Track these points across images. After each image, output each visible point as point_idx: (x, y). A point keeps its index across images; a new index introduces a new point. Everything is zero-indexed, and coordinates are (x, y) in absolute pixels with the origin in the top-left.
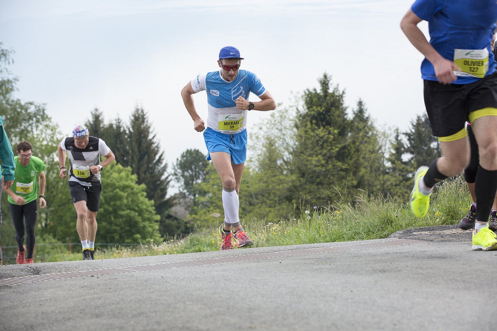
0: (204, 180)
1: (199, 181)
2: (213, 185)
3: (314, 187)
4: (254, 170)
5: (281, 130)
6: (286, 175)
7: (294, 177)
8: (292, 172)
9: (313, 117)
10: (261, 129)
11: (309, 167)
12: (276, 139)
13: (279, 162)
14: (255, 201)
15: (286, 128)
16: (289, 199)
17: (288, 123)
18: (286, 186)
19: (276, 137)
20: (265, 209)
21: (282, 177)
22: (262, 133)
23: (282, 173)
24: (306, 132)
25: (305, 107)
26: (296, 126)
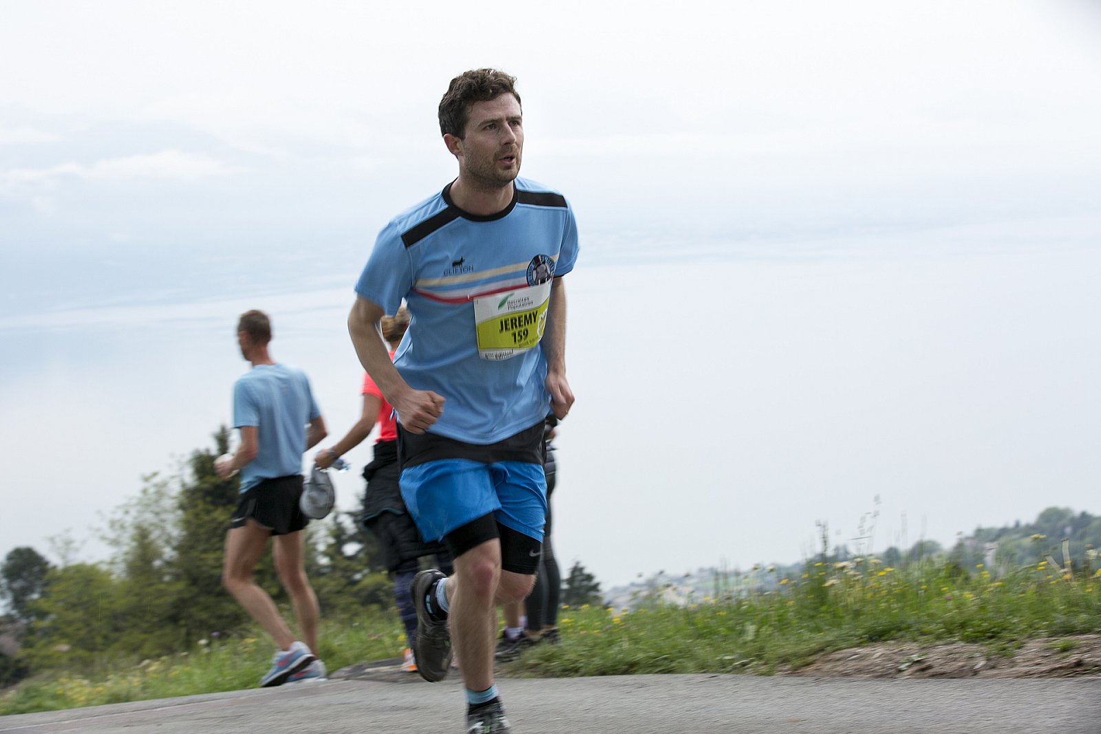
0: (44, 595)
1: (35, 596)
2: (57, 602)
3: (211, 600)
4: (119, 577)
5: (157, 514)
6: (168, 583)
7: (180, 586)
8: (177, 578)
9: (207, 493)
10: (127, 512)
11: (204, 569)
12: (152, 528)
13: (157, 563)
14: (122, 624)
15: (166, 511)
16: (174, 619)
17: (168, 503)
18: (169, 600)
19: (152, 524)
20: (137, 636)
21: (162, 586)
22: (129, 520)
23: (161, 581)
24: (197, 515)
25: (196, 477)
26: (182, 507)
